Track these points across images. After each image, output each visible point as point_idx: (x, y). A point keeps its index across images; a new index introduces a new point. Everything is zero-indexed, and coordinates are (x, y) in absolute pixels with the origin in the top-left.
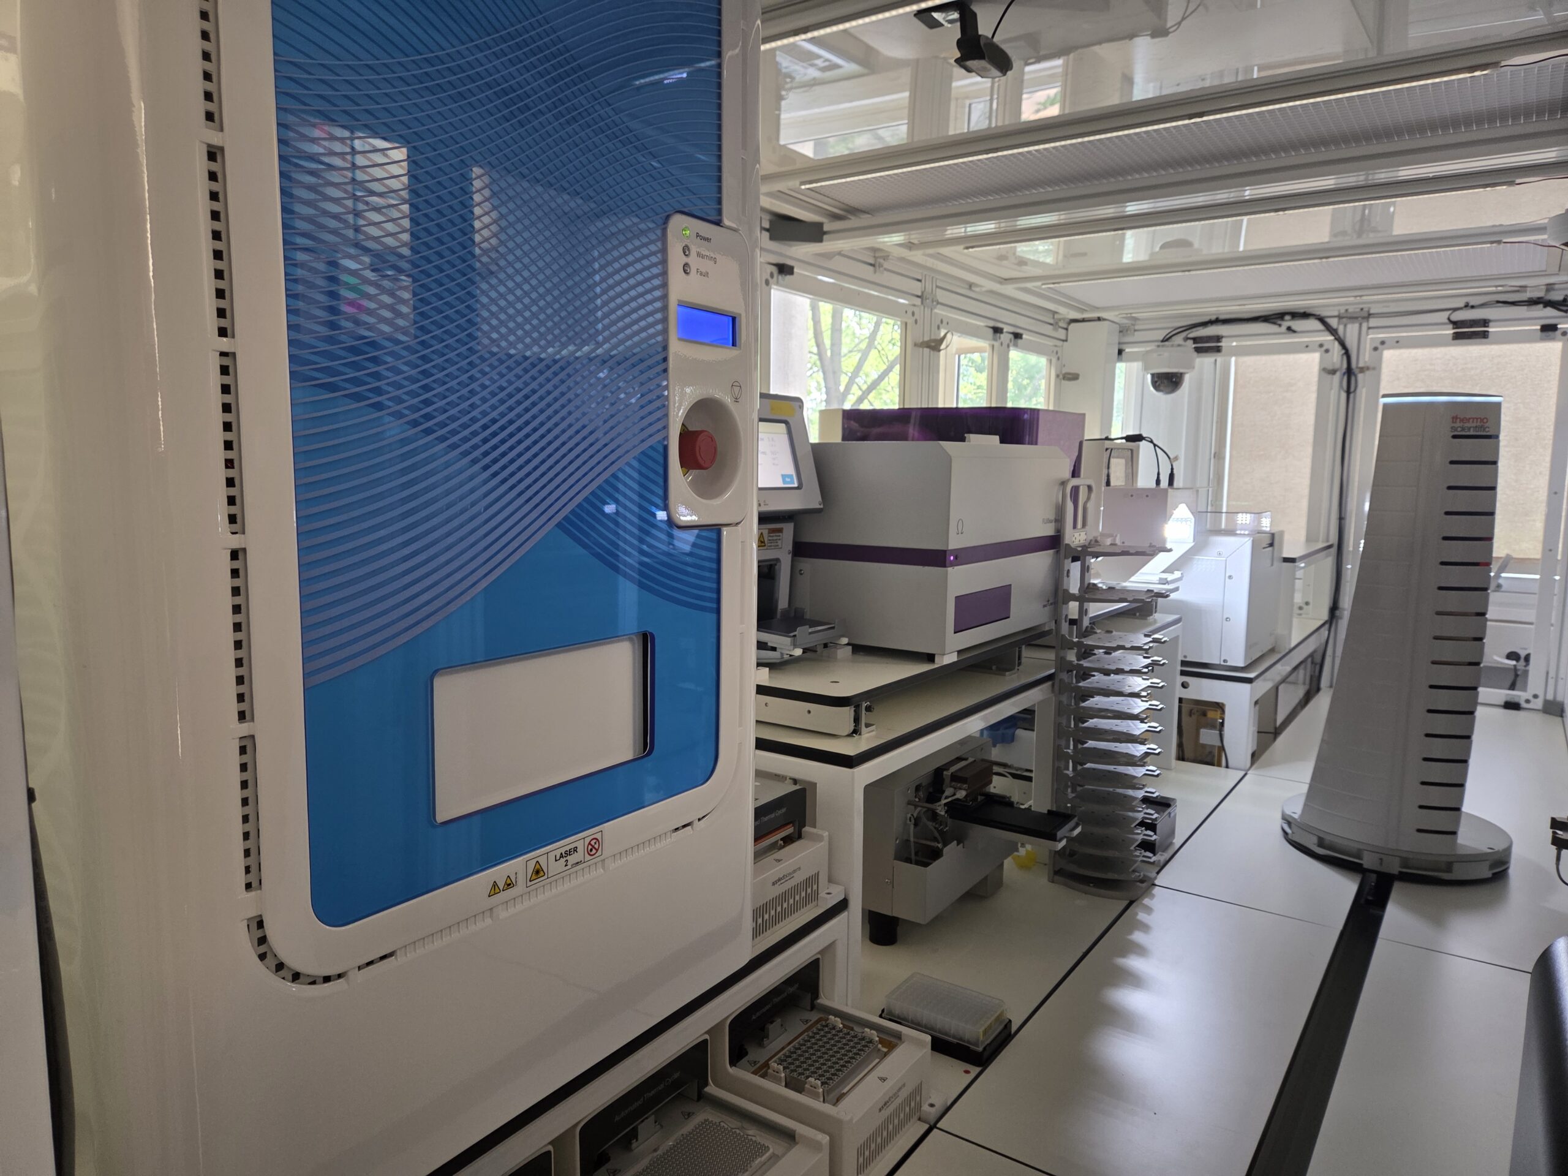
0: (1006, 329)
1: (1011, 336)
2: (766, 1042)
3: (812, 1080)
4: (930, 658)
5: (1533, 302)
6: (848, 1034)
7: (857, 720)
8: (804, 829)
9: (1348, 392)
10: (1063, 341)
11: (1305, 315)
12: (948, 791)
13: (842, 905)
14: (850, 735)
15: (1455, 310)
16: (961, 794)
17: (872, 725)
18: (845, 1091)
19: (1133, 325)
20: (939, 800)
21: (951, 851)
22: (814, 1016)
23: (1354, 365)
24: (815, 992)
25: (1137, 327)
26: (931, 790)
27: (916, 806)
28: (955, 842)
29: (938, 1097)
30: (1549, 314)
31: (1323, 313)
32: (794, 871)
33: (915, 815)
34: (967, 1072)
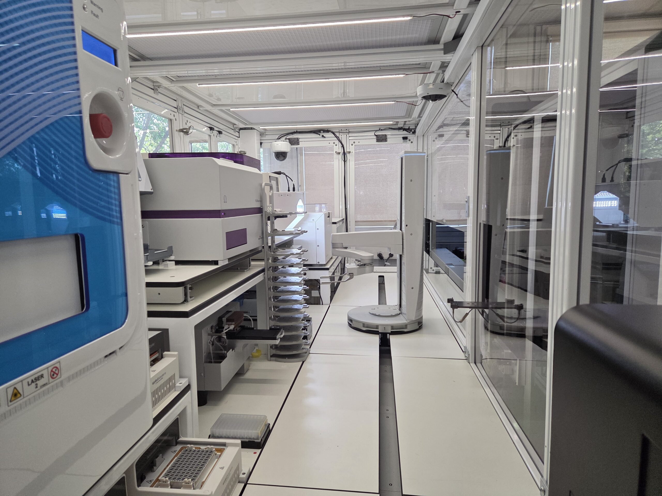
0: (215, 129)
1: (217, 132)
2: (155, 468)
3: (186, 480)
4: (216, 263)
5: (400, 129)
6: (199, 451)
7: (186, 295)
8: (164, 353)
9: (345, 161)
10: (238, 137)
11: (327, 131)
12: (226, 327)
13: (188, 388)
14: (183, 303)
15: (376, 131)
16: (232, 327)
17: (193, 297)
18: (204, 480)
19: (265, 132)
20: (223, 331)
21: (230, 354)
22: (178, 447)
23: (345, 151)
24: (177, 436)
25: (267, 133)
26: (217, 328)
27: (212, 336)
28: (231, 350)
29: (246, 469)
30: (405, 133)
31: (334, 131)
32: (163, 375)
33: (212, 340)
34: (255, 453)
